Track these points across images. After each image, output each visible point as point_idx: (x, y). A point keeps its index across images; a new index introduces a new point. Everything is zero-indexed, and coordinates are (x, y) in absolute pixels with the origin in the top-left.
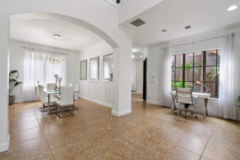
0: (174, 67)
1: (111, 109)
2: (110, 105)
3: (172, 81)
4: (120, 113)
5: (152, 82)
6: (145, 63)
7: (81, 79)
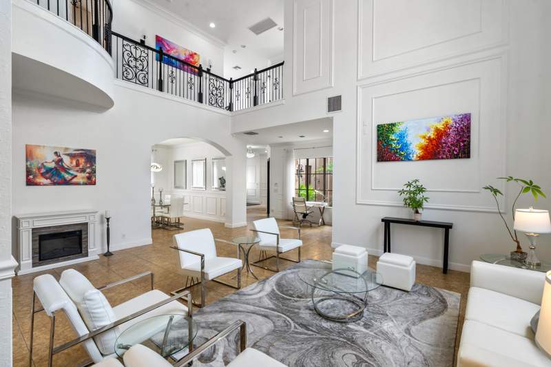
0: (299, 173)
1: (224, 224)
2: (222, 220)
3: (296, 189)
4: (235, 224)
5: (276, 191)
6: (269, 163)
7: (176, 187)
